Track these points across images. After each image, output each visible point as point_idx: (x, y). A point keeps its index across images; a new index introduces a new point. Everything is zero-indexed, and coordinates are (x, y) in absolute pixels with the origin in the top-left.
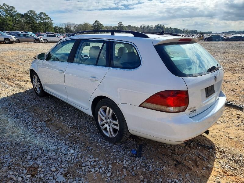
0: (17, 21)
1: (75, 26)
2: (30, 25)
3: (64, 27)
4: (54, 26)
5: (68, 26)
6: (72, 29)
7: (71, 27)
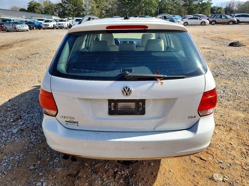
0: (177, 4)
1: (240, 4)
2: (187, 7)
3: (224, 7)
4: (212, 6)
5: (230, 5)
6: (235, 8)
7: (233, 6)
